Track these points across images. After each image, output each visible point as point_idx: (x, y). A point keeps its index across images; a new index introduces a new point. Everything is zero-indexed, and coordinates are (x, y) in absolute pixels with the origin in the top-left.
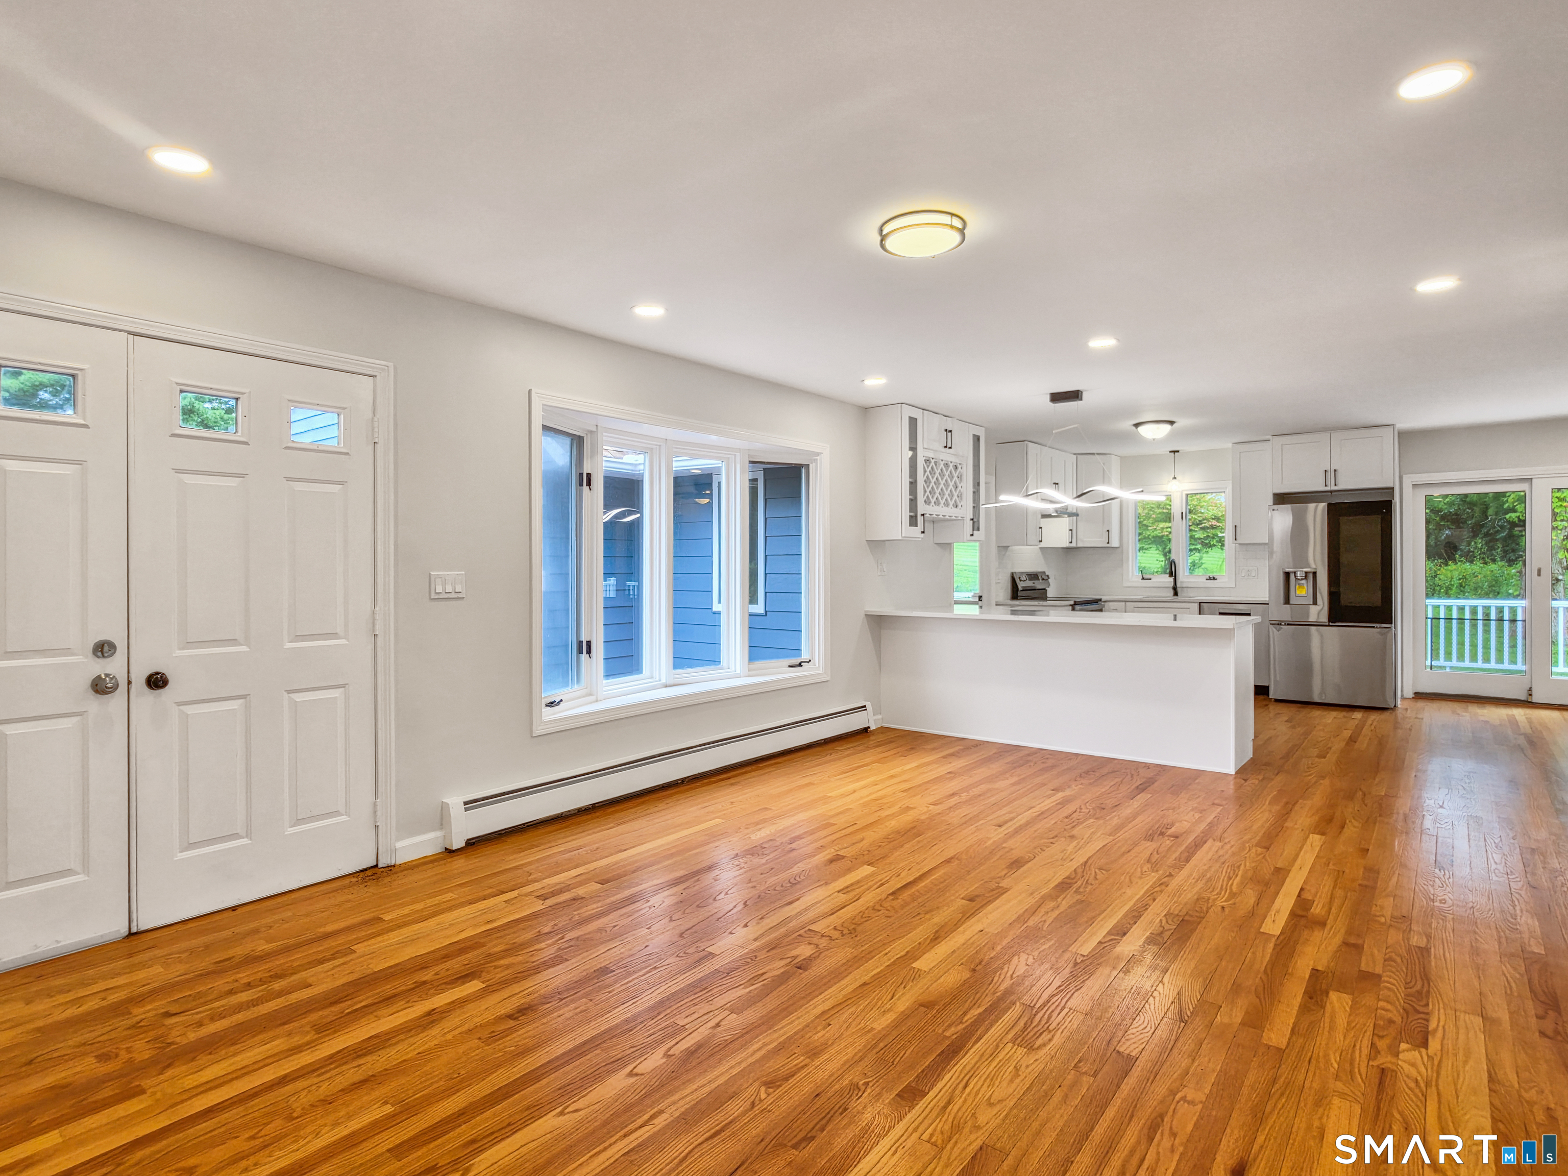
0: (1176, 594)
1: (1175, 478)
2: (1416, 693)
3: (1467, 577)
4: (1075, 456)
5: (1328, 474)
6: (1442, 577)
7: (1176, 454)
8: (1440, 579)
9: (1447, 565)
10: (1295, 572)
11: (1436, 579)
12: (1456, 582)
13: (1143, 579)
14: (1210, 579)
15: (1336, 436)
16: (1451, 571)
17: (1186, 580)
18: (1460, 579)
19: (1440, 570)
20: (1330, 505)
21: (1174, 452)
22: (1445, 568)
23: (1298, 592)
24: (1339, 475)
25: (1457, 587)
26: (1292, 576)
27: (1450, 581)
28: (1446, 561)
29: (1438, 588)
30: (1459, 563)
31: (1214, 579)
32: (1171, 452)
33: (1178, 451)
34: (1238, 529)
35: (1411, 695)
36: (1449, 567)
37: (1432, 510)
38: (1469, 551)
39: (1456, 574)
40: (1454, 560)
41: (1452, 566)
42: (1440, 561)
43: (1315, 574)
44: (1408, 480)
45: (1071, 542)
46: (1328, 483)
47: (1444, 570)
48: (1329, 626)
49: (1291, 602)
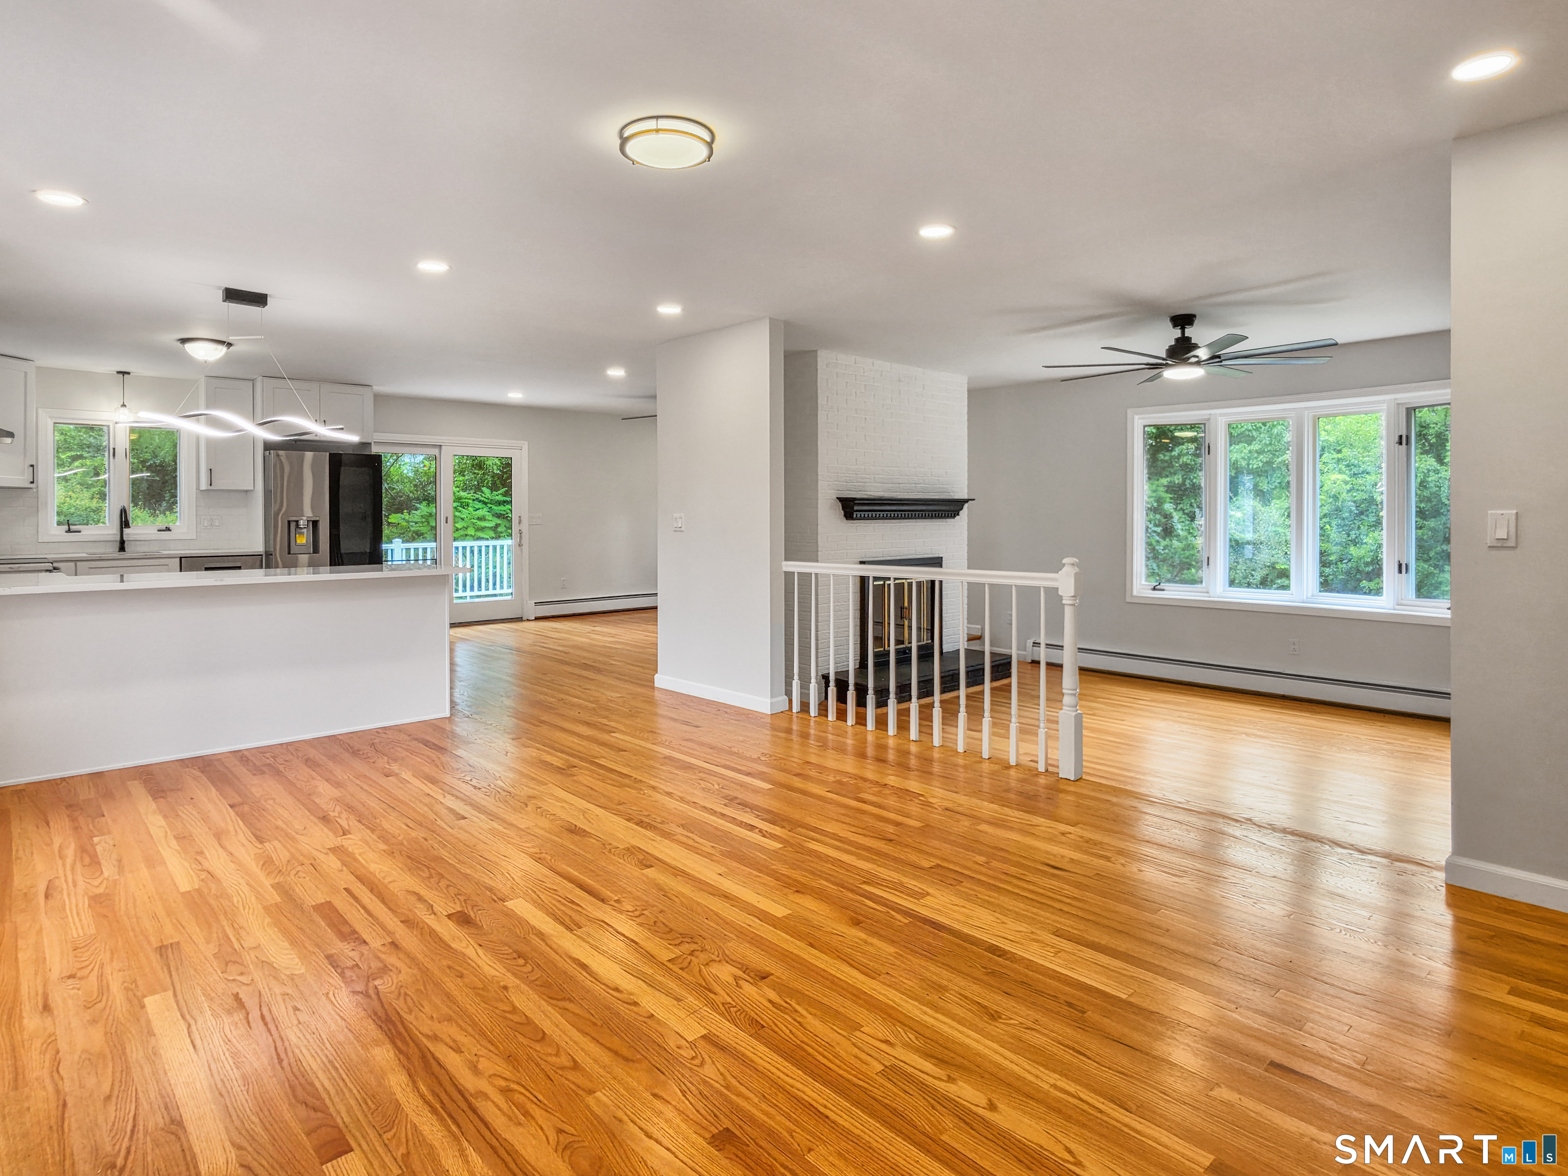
0: (122, 548)
1: (124, 405)
7: (126, 376)
10: (297, 522)
13: (69, 531)
14: (162, 530)
15: (325, 388)
20: (331, 455)
21: (124, 373)
23: (298, 541)
26: (293, 525)
31: (168, 530)
32: (119, 372)
33: (129, 373)
34: (214, 473)
43: (316, 522)
49: (292, 552)
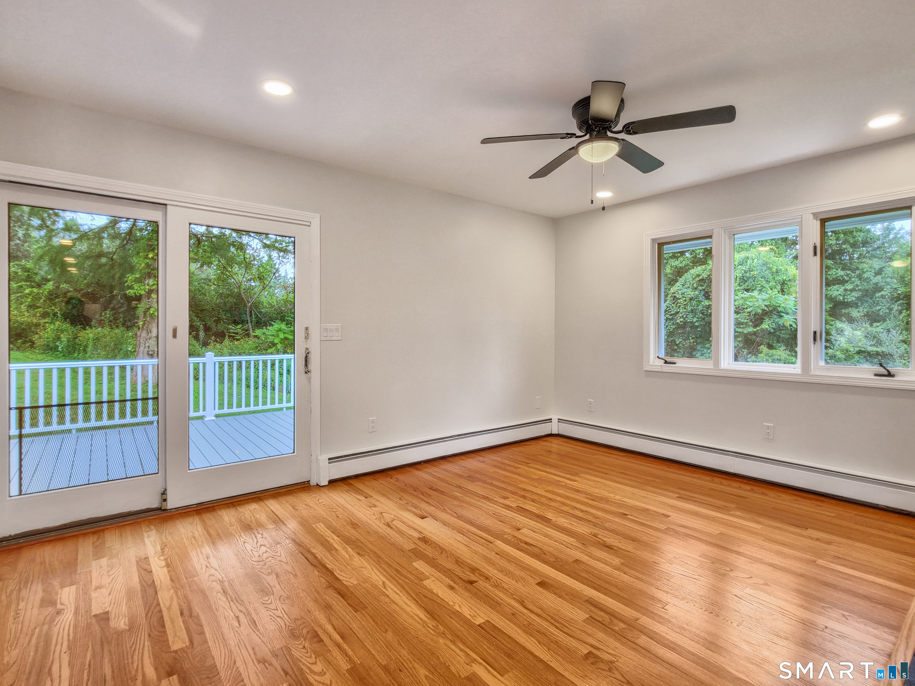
3: (99, 338)
8: (80, 340)
9: (84, 329)
11: (77, 340)
18: (94, 340)
19: (79, 333)
22: (84, 332)
29: (78, 347)
36: (87, 331)
38: (101, 320)
39: (91, 336)
40: (91, 327)
41: (89, 331)
42: (80, 326)
47: (82, 334)
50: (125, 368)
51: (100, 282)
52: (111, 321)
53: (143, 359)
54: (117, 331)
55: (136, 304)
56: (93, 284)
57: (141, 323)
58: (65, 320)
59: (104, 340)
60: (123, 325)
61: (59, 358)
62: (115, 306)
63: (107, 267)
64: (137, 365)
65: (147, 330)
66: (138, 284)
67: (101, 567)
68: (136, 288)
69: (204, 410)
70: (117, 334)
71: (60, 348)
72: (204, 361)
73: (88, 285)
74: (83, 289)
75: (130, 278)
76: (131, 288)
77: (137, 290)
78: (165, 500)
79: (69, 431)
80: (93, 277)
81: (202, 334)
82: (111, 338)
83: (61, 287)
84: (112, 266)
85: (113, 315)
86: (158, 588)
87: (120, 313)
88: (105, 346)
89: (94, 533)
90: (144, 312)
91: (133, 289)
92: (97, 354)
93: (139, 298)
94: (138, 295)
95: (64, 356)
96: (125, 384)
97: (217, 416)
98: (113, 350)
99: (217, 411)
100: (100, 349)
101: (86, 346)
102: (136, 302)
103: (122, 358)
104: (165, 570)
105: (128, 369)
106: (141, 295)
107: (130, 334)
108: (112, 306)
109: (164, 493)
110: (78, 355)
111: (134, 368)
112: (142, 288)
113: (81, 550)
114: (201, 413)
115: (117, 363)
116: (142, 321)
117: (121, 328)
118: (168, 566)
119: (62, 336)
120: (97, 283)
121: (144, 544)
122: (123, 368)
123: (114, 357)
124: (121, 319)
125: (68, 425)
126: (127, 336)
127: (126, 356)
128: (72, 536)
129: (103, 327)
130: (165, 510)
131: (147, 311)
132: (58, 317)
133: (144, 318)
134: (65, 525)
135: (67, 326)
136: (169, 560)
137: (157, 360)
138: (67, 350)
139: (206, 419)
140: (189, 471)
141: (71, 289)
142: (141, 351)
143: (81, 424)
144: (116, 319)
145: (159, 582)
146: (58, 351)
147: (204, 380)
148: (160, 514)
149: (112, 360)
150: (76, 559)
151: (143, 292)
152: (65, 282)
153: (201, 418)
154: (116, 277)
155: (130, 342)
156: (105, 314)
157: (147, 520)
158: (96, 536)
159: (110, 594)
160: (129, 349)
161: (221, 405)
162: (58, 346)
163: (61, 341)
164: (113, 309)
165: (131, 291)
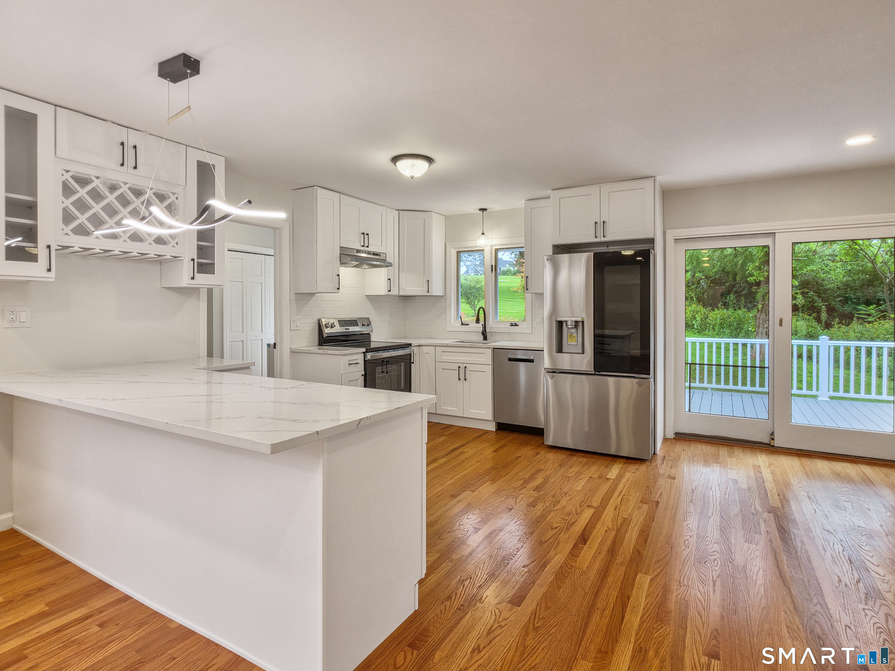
0: (485, 338)
1: (483, 234)
2: (676, 434)
3: (725, 318)
4: (397, 212)
5: (598, 226)
6: (710, 318)
7: (484, 212)
8: (710, 320)
9: (713, 310)
10: (566, 322)
11: (708, 319)
12: (718, 322)
13: (462, 324)
14: (512, 325)
15: (606, 188)
16: (716, 314)
17: (495, 326)
18: (721, 320)
19: (709, 314)
20: (595, 254)
21: (483, 210)
24: (607, 225)
25: (719, 325)
26: (564, 325)
27: (715, 321)
28: (714, 308)
29: (708, 325)
30: (721, 310)
31: (516, 325)
32: (480, 210)
33: (486, 210)
34: (529, 279)
35: (673, 436)
37: (706, 277)
38: (726, 302)
39: (718, 316)
40: (718, 308)
41: (716, 311)
42: (710, 308)
43: (583, 322)
44: (671, 235)
45: (390, 291)
46: (598, 234)
48: (595, 374)
49: (564, 351)
50: (746, 346)
51: (725, 270)
52: (734, 304)
53: (762, 339)
54: (740, 312)
55: (756, 289)
56: (720, 271)
57: (760, 306)
58: (699, 303)
59: (729, 320)
60: (745, 307)
61: (695, 334)
62: (738, 289)
63: (731, 257)
64: (756, 344)
65: (766, 313)
66: (758, 272)
67: (732, 462)
68: (756, 275)
69: (817, 390)
70: (739, 315)
71: (695, 325)
72: (818, 345)
73: (716, 273)
74: (712, 277)
75: (751, 266)
76: (752, 275)
77: (757, 276)
78: (773, 439)
79: (706, 389)
80: (720, 266)
81: (824, 316)
82: (735, 318)
83: (696, 276)
84: (736, 256)
85: (736, 297)
86: (765, 481)
87: (742, 296)
88: (730, 326)
89: (728, 445)
90: (762, 296)
91: (753, 276)
92: (723, 332)
93: (758, 284)
94: (758, 281)
95: (698, 332)
96: (746, 359)
97: (831, 398)
98: (736, 329)
99: (832, 393)
100: (726, 328)
101: (714, 325)
102: (756, 287)
103: (744, 337)
104: (770, 475)
105: (749, 346)
106: (760, 281)
107: (751, 315)
108: (735, 289)
109: (772, 434)
110: (708, 332)
111: (754, 346)
112: (761, 274)
113: (720, 451)
114: (814, 392)
115: (740, 341)
116: (762, 304)
117: (743, 310)
118: (772, 473)
119: (697, 316)
120: (723, 271)
121: (758, 460)
122: (744, 345)
123: (736, 336)
124: (743, 302)
125: (705, 385)
126: (748, 317)
127: (747, 335)
128: (716, 444)
129: (728, 309)
130: (773, 446)
131: (766, 295)
132: (693, 300)
133: (763, 301)
134: (712, 436)
135: (700, 308)
136: (773, 471)
137: (768, 340)
138: (701, 327)
139: (819, 399)
140: (791, 424)
141: (703, 277)
142: (760, 332)
143: (714, 385)
144: (739, 301)
145: (766, 479)
146: (694, 328)
147: (818, 362)
148: (769, 448)
149: (735, 338)
150: (719, 454)
151: (762, 279)
152: (699, 272)
153: (815, 397)
154: (739, 264)
155: (751, 323)
156: (730, 297)
157: (760, 449)
158: (729, 447)
159: (737, 473)
160: (750, 329)
161: (836, 389)
162: (694, 324)
163: (696, 320)
164: (736, 292)
165: (752, 278)
